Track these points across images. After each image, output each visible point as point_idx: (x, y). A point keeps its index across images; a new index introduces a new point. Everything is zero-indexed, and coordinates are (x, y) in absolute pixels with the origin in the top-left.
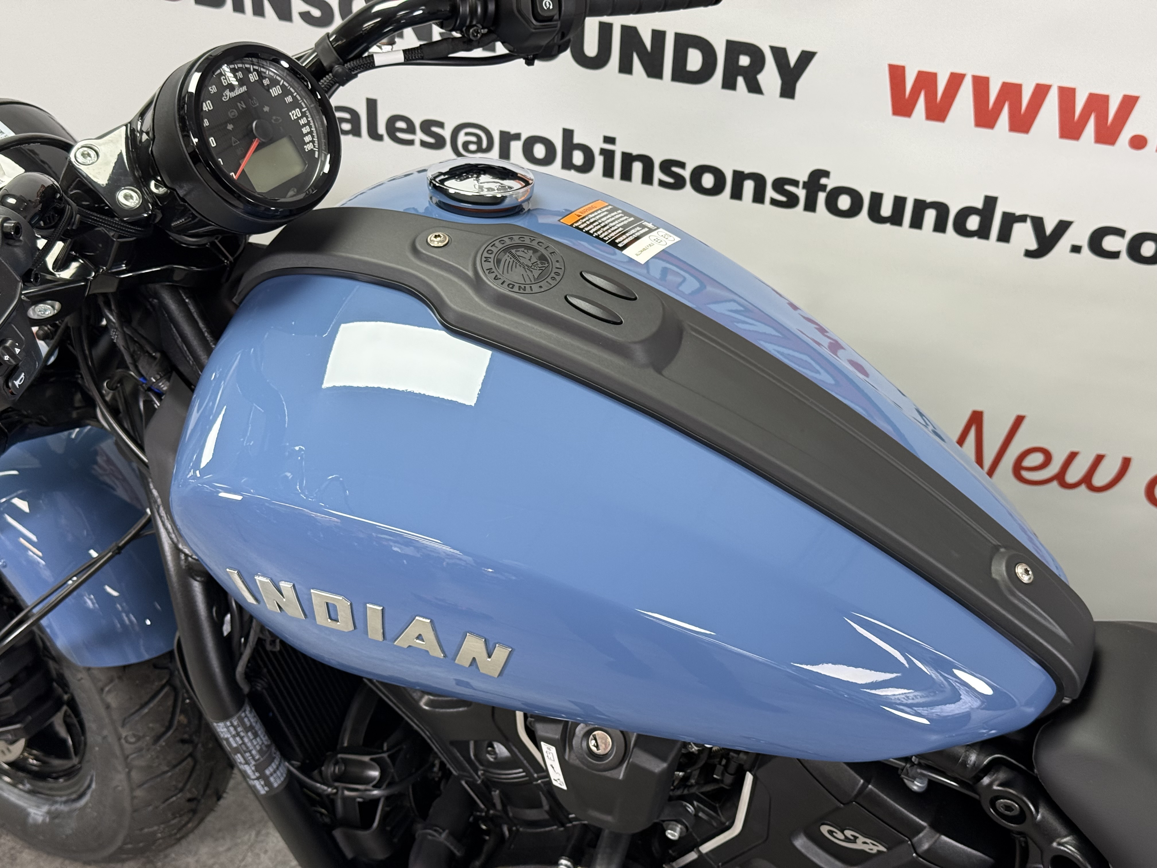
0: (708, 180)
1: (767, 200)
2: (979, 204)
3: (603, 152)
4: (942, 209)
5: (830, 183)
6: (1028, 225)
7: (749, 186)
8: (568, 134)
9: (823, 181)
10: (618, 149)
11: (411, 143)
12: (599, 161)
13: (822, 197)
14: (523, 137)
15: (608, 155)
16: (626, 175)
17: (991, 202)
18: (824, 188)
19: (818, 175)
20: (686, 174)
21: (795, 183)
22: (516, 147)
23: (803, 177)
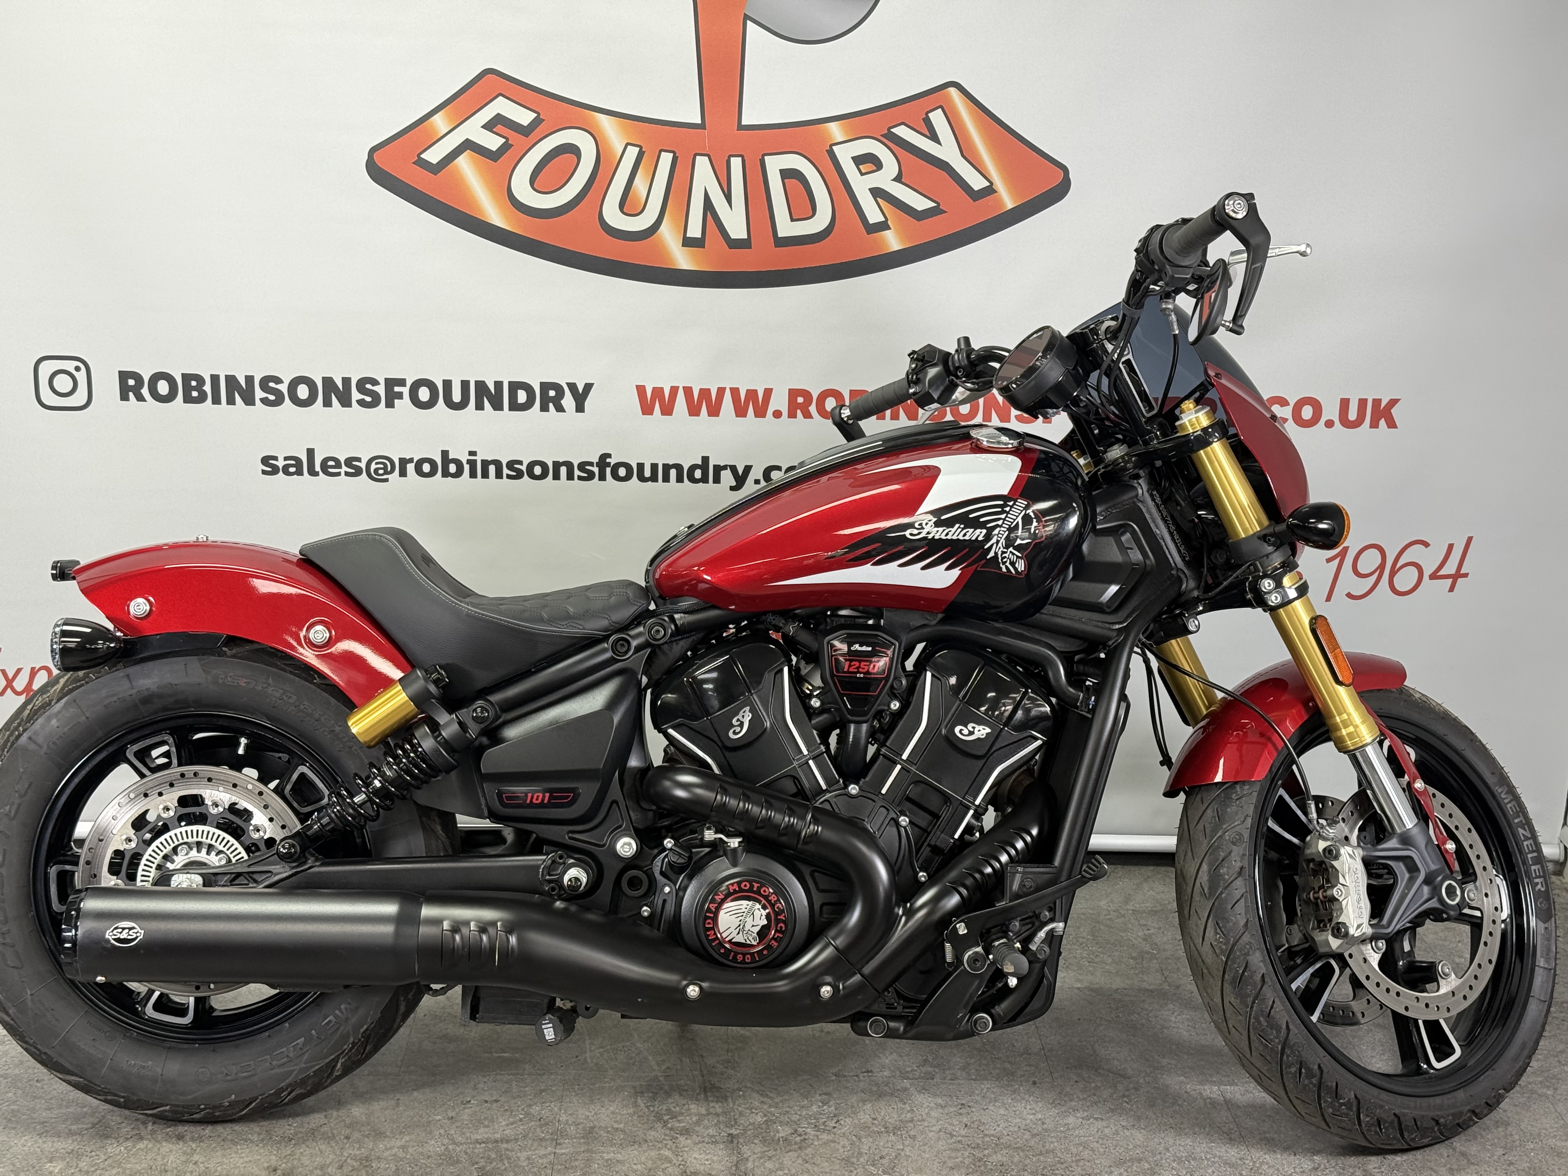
0: (538, 470)
1: (576, 477)
2: (699, 462)
3: (469, 462)
4: (679, 467)
5: (612, 461)
6: (728, 471)
7: (563, 470)
8: (445, 454)
9: (608, 460)
10: (479, 458)
11: (339, 474)
12: (467, 468)
13: (608, 470)
14: (415, 461)
15: (472, 464)
16: (485, 475)
17: (705, 460)
18: (609, 464)
19: (604, 457)
20: (523, 468)
21: (591, 464)
22: (411, 467)
23: (595, 460)
